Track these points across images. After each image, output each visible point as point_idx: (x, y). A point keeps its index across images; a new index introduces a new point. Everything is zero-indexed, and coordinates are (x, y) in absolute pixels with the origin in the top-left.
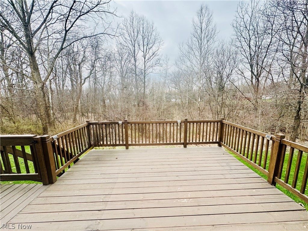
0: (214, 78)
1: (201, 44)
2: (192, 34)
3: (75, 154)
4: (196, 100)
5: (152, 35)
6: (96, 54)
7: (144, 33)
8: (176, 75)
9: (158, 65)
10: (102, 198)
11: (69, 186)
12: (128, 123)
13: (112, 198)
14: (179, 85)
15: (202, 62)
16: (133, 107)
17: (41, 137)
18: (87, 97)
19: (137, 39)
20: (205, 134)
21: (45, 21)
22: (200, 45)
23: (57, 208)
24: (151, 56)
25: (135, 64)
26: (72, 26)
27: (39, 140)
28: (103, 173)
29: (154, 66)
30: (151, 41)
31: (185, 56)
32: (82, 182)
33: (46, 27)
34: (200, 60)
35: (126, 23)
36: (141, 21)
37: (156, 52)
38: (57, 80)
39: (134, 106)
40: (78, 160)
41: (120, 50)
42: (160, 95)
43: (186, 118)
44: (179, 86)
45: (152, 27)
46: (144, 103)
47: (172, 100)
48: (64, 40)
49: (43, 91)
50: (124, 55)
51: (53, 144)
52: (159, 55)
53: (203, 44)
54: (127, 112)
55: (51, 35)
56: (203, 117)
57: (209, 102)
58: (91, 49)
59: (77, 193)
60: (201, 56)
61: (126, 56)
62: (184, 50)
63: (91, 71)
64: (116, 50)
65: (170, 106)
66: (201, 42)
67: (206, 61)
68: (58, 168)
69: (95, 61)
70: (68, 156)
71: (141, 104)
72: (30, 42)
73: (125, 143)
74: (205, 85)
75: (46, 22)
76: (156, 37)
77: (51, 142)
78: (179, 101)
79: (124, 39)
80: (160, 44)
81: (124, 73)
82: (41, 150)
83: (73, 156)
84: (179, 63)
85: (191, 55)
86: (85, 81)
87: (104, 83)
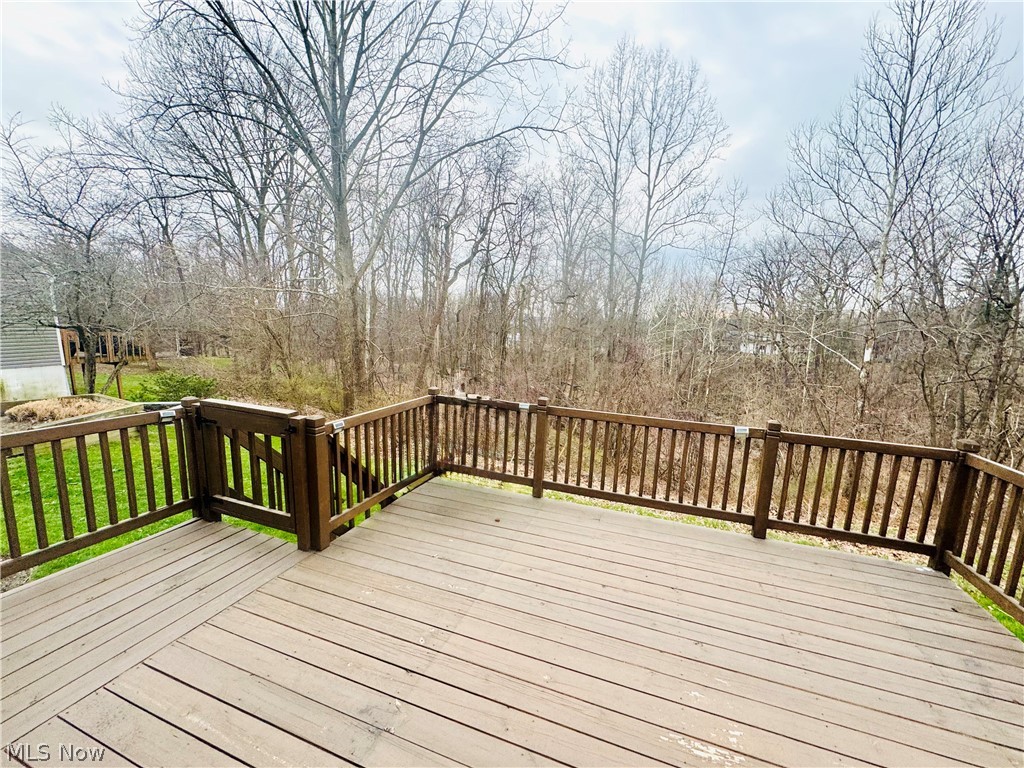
0: (958, 264)
1: (904, 122)
2: (862, 86)
3: (386, 480)
4: (852, 355)
5: (686, 111)
6: (497, 190)
7: (658, 108)
8: (770, 254)
9: (697, 217)
10: (422, 635)
11: (355, 571)
12: (550, 411)
13: (452, 644)
14: (780, 295)
15: (899, 197)
16: (592, 362)
17: (306, 420)
18: (458, 321)
19: (630, 131)
20: (881, 499)
21: (377, 112)
22: (897, 129)
23: (311, 622)
24: (673, 186)
25: (614, 216)
26: (438, 117)
27: (301, 427)
28: (447, 556)
29: (683, 221)
30: (680, 135)
31: (816, 177)
32: (386, 567)
33: (378, 128)
34: (889, 191)
35: (597, 85)
36: (652, 69)
37: (694, 173)
38: (393, 270)
39: (597, 358)
40: (391, 500)
41: (568, 174)
42: (695, 326)
43: (775, 422)
44: (778, 295)
45: (688, 82)
46: (630, 353)
47: (742, 349)
48: (416, 158)
49: (353, 299)
50: (579, 191)
51: (333, 442)
52: (707, 183)
53: (911, 122)
54: (571, 377)
55: (389, 150)
56: (881, 426)
57: (922, 366)
58: (483, 178)
59: (367, 595)
60: (896, 173)
61: (586, 195)
62: (815, 155)
63: (477, 243)
64: (558, 176)
65: (731, 371)
66: (904, 115)
67: (919, 194)
68: (338, 513)
69: (490, 212)
70: (369, 484)
71: (619, 354)
72: (339, 172)
73: (531, 476)
74: (906, 292)
75: (380, 116)
76: (703, 118)
77: (328, 436)
78: (771, 353)
79: (586, 139)
80: (715, 142)
81: (576, 248)
82: (302, 454)
83: (379, 487)
84: (784, 206)
85: (845, 173)
86: (456, 273)
87: (512, 279)
